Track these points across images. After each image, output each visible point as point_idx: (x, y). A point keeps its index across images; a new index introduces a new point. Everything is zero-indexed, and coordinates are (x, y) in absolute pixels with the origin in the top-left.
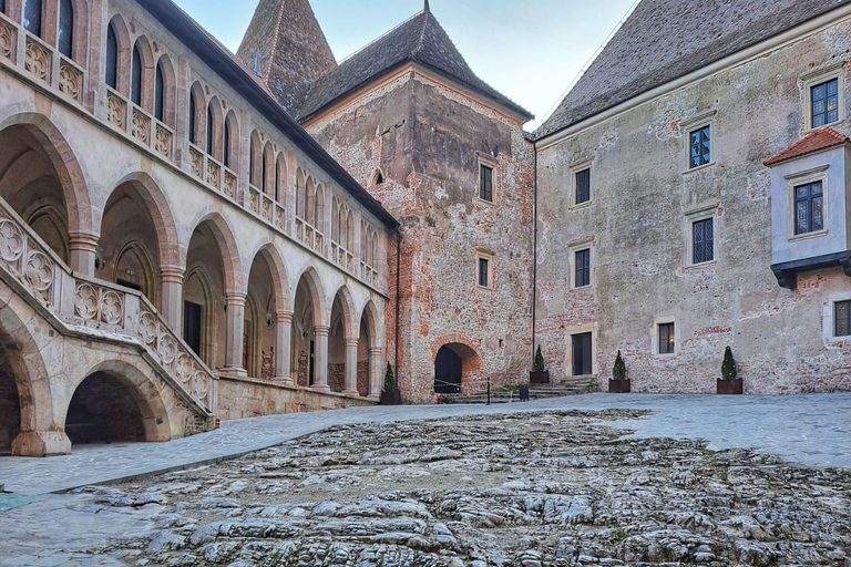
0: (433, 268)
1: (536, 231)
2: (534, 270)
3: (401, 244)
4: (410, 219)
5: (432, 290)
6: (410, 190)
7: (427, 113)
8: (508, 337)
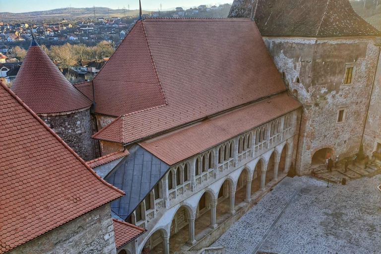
0: (315, 123)
1: (372, 88)
2: (368, 106)
3: (303, 114)
4: (307, 106)
5: (314, 132)
6: (309, 94)
7: (322, 56)
8: (349, 139)
